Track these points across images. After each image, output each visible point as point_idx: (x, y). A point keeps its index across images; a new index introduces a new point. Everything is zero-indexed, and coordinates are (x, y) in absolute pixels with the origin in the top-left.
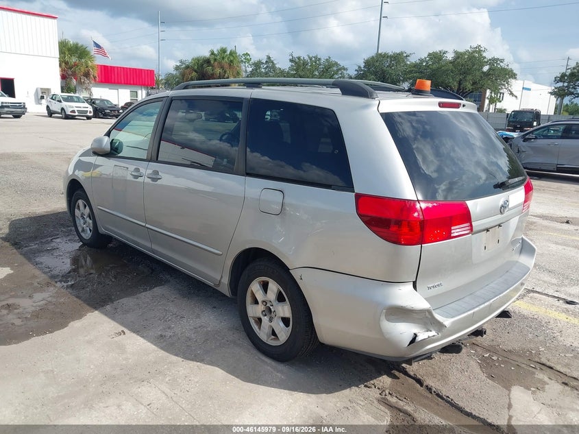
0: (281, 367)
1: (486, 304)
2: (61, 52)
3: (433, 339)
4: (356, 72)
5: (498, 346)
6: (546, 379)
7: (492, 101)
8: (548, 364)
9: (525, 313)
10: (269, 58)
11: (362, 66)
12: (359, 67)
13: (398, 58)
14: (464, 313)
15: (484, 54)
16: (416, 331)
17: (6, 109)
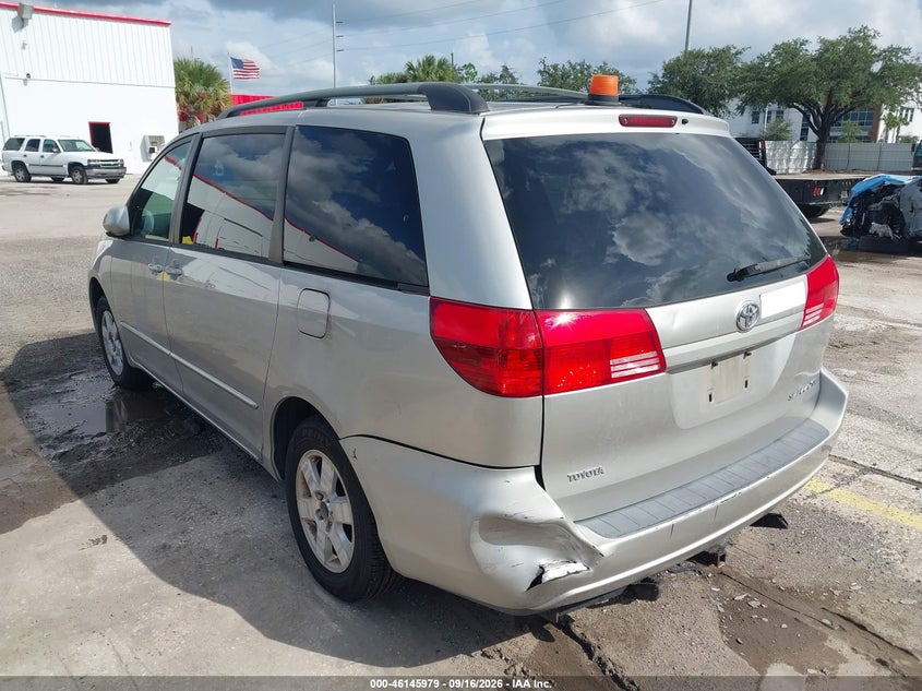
0: (346, 612)
1: (704, 509)
2: (179, 78)
3: (575, 579)
4: (650, 86)
5: (770, 578)
6: (846, 650)
7: (891, 123)
8: (860, 618)
9: (844, 512)
10: (506, 69)
11: (660, 75)
12: (656, 76)
13: (721, 57)
14: (650, 526)
15: (874, 42)
16: (543, 561)
17: (95, 170)
